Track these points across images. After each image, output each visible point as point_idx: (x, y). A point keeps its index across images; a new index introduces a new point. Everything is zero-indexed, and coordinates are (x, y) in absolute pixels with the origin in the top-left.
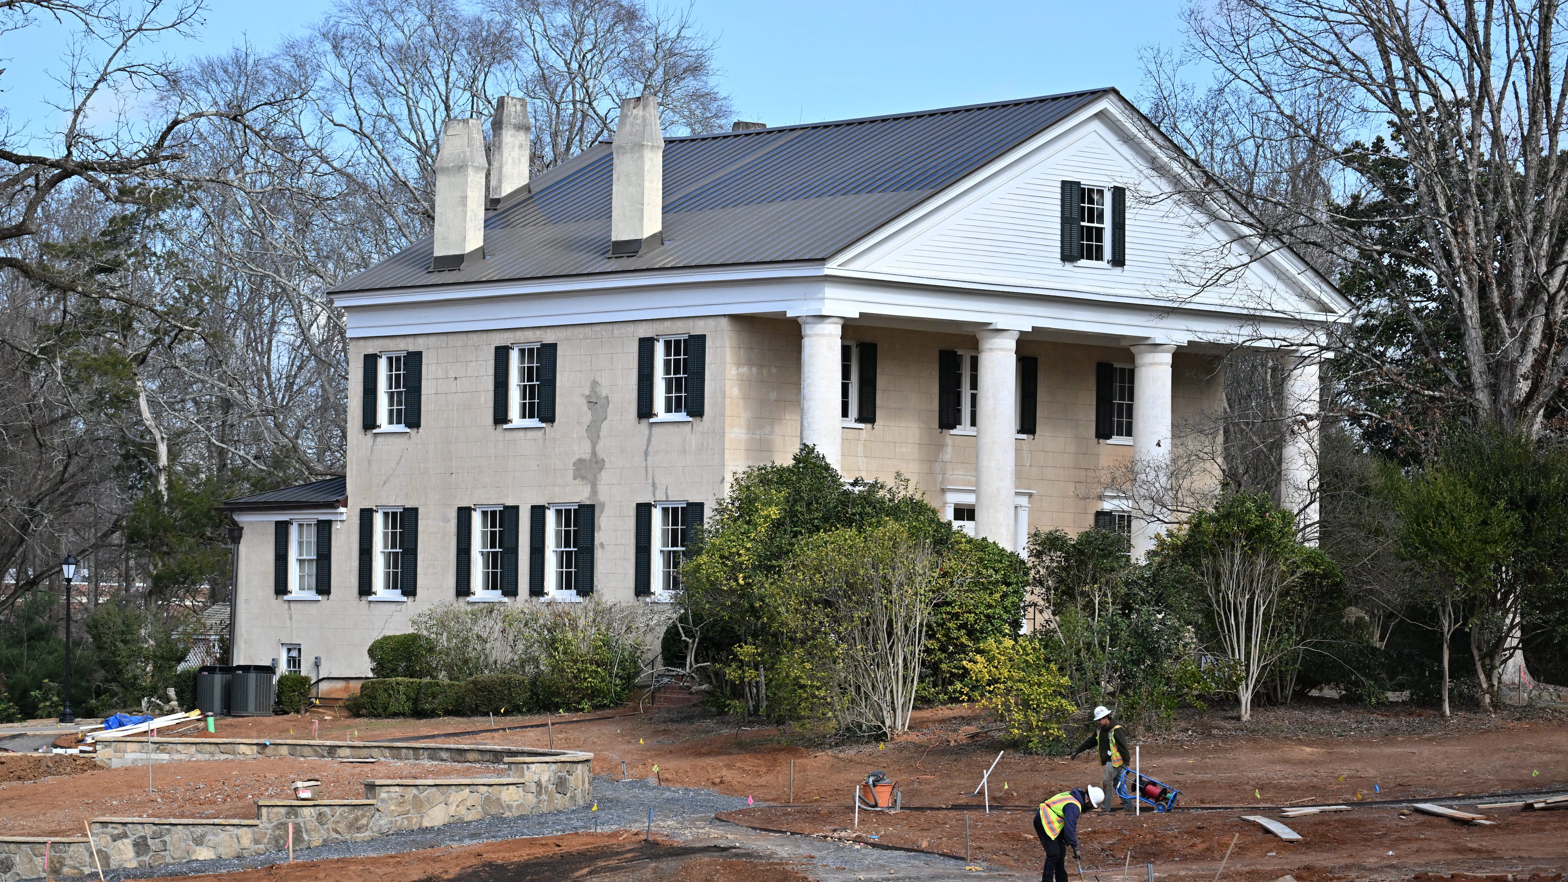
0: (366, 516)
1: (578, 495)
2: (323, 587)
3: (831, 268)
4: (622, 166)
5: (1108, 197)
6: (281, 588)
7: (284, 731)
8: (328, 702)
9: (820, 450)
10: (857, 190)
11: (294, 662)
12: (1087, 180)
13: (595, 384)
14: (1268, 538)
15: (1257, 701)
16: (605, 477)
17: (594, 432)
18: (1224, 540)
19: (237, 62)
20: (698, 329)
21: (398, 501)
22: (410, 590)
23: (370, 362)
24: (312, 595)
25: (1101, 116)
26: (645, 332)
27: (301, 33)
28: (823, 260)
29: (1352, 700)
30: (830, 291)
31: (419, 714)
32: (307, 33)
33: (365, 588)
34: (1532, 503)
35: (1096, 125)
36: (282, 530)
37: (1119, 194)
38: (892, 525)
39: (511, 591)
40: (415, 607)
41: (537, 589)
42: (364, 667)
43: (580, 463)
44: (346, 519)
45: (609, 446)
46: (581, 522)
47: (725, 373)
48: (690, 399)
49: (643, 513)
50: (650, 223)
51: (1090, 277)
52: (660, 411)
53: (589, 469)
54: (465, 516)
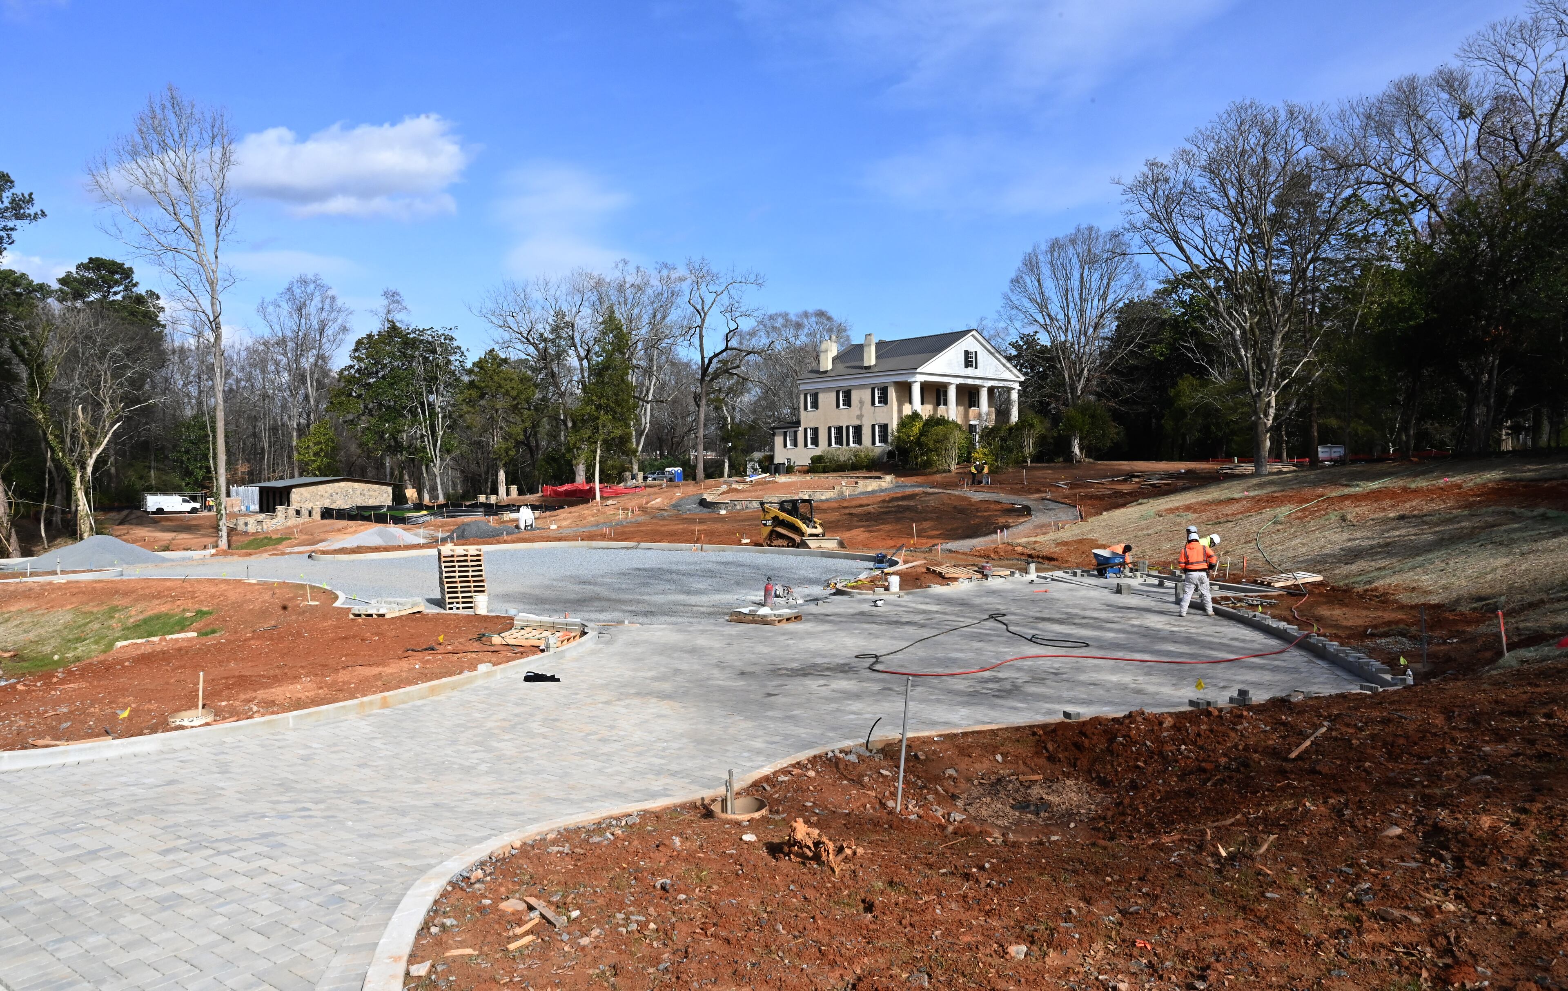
0: (806, 430)
1: (858, 423)
2: (796, 445)
3: (918, 370)
4: (865, 349)
5: (974, 353)
6: (785, 446)
7: (788, 477)
8: (799, 470)
9: (916, 411)
11: (789, 462)
12: (969, 350)
13: (861, 398)
15: (1031, 461)
16: (864, 419)
17: (861, 409)
18: (1025, 426)
20: (885, 385)
21: (813, 425)
22: (817, 446)
23: (806, 395)
24: (793, 447)
25: (973, 335)
26: (872, 386)
28: (914, 369)
30: (917, 376)
31: (823, 472)
33: (806, 445)
35: (972, 337)
36: (785, 433)
37: (976, 353)
39: (841, 445)
40: (819, 449)
41: (848, 444)
42: (808, 462)
43: (858, 416)
44: (801, 430)
45: (864, 412)
46: (858, 429)
47: (892, 394)
48: (884, 400)
49: (873, 426)
50: (873, 362)
51: (970, 371)
52: (877, 404)
53: (860, 417)
54: (830, 428)
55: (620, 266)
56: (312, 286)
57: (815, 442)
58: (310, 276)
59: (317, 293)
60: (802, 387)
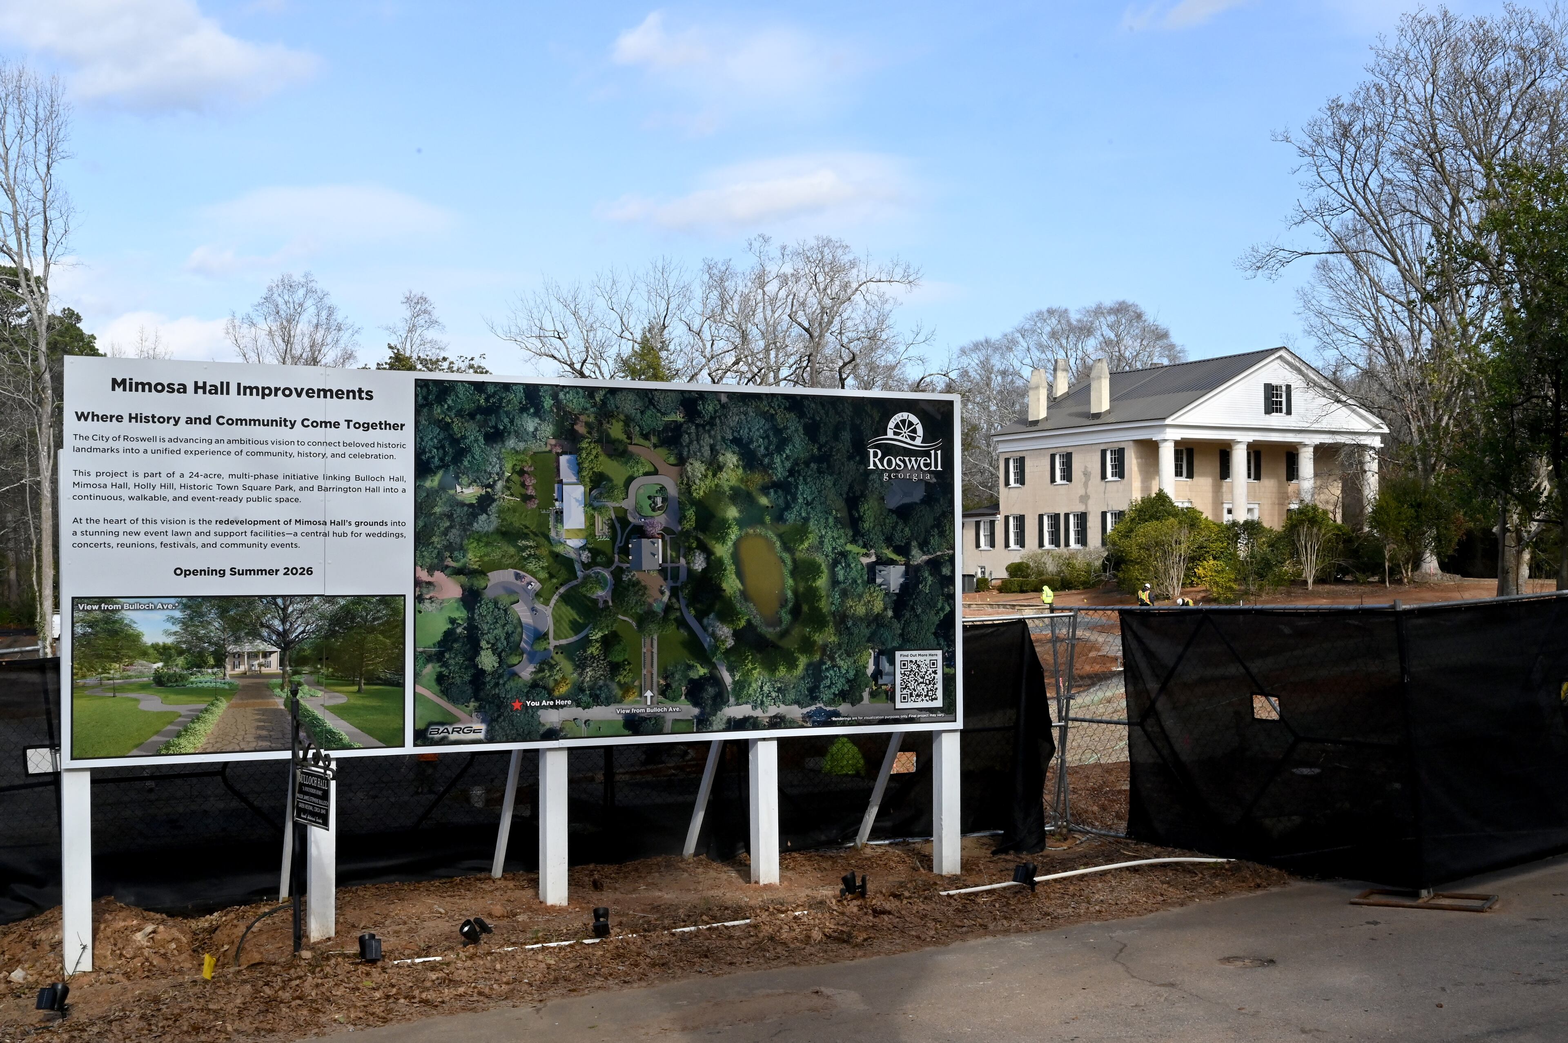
0: (1007, 518)
1: (1081, 509)
2: (993, 545)
3: (1168, 421)
4: (1094, 385)
5: (1284, 388)
6: (978, 546)
7: (975, 598)
8: (994, 588)
9: (1165, 491)
10: (1182, 390)
11: (983, 573)
12: (1274, 382)
13: (1086, 467)
14: (1316, 521)
15: (1314, 583)
16: (1090, 502)
17: (1086, 485)
18: (1301, 522)
19: (986, 342)
20: (1122, 445)
21: (1018, 512)
22: (1022, 545)
23: (1007, 461)
24: (988, 548)
25: (1280, 357)
26: (1103, 447)
27: (1009, 330)
28: (1164, 419)
29: (1356, 582)
30: (1168, 430)
31: (1022, 591)
32: (1011, 330)
33: (1007, 545)
34: (1419, 505)
35: (1279, 361)
36: (978, 524)
37: (1288, 387)
38: (1172, 519)
39: (1058, 545)
40: (1023, 551)
41: (1067, 544)
42: (1005, 575)
43: (1081, 497)
44: (1000, 519)
45: (1091, 490)
46: (1082, 518)
47: (1132, 462)
48: (1120, 472)
49: (1104, 515)
50: (1105, 406)
51: (1277, 420)
52: (1109, 477)
53: (1084, 499)
54: (1041, 517)
55: (756, 245)
56: (301, 292)
57: (1021, 542)
58: (298, 277)
59: (309, 303)
60: (1001, 448)
